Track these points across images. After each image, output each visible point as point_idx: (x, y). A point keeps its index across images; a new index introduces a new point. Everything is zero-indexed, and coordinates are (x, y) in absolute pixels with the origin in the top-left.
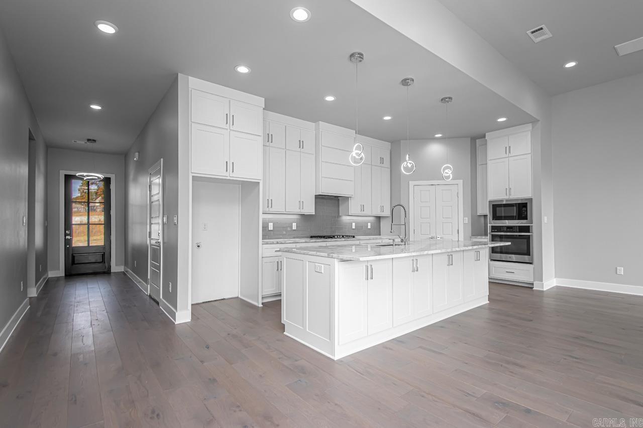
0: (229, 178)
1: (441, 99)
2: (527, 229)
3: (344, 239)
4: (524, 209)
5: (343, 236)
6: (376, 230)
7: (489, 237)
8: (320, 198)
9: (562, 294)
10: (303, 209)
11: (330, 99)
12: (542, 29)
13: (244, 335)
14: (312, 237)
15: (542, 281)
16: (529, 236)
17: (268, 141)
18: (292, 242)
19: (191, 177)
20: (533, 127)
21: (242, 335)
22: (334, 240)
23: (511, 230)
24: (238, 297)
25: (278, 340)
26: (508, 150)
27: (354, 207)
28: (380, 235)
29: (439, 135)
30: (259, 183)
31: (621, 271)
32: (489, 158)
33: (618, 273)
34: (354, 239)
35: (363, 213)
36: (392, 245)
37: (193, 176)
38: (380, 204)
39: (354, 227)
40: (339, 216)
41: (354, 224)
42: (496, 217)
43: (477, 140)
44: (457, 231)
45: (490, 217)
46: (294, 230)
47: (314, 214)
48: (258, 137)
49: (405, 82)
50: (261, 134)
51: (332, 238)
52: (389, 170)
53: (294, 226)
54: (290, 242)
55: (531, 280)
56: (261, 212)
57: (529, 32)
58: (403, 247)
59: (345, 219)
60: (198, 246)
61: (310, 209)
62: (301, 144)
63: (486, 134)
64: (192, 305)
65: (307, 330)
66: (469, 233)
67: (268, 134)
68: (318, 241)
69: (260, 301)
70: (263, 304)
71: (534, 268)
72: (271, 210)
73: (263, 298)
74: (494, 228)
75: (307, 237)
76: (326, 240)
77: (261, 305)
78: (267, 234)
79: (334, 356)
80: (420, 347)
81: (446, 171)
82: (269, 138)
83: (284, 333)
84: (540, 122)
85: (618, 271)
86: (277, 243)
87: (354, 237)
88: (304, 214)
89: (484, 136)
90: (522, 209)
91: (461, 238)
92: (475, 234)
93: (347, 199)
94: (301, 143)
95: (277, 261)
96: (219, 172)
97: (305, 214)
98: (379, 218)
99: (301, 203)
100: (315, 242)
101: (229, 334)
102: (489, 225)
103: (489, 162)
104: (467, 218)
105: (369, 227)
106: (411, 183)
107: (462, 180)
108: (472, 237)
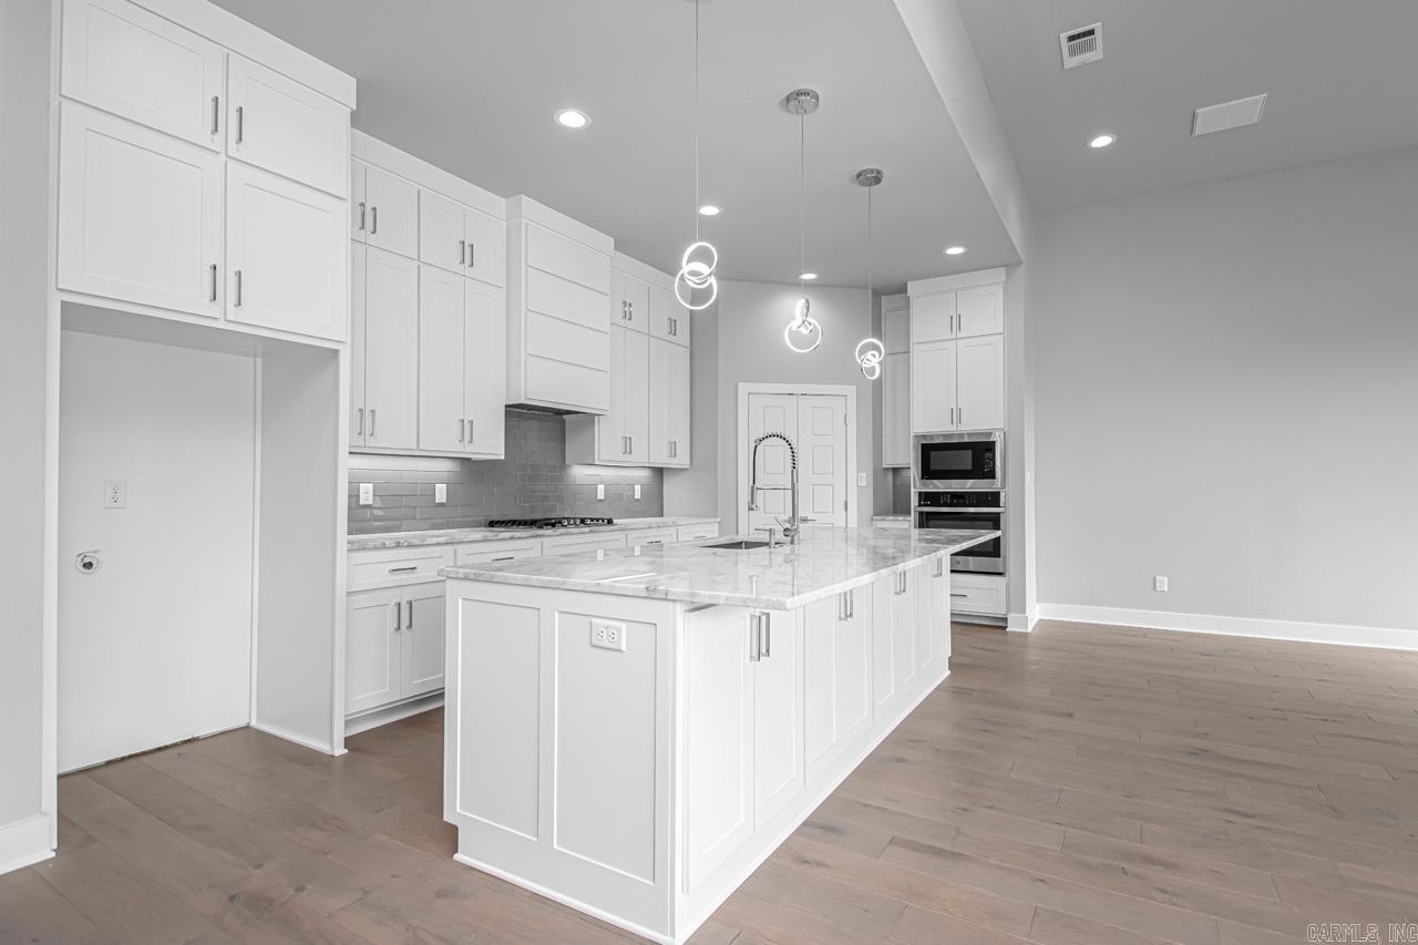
0: (221, 325)
1: (857, 172)
2: (993, 499)
3: (587, 529)
4: (988, 454)
5: (583, 521)
6: (654, 504)
7: (913, 517)
8: (518, 414)
9: (1061, 638)
10: (471, 441)
11: (572, 119)
12: (1091, 32)
13: (300, 889)
14: (492, 524)
15: (1024, 612)
16: (999, 514)
17: (363, 228)
18: (443, 539)
19: (58, 306)
20: (1008, 278)
21: (291, 892)
22: (562, 530)
23: (961, 501)
24: (247, 727)
25: (441, 894)
26: (956, 322)
27: (606, 442)
28: (662, 515)
29: (809, 276)
30: (336, 352)
31: (1163, 583)
32: (914, 338)
33: (1159, 589)
34: (611, 527)
35: (628, 457)
36: (767, 544)
37: (63, 303)
38: (665, 439)
39: (601, 496)
40: (563, 466)
41: (601, 488)
42: (928, 473)
43: (883, 298)
44: (843, 504)
45: (914, 473)
46: (442, 505)
47: (503, 457)
48: (337, 202)
49: (797, 99)
50: (345, 192)
51: (553, 525)
52: (688, 350)
53: (441, 493)
54: (435, 540)
55: (1000, 611)
56: (343, 449)
57: (1064, 36)
58: (787, 549)
59: (579, 473)
60: (88, 565)
61: (491, 444)
62: (467, 253)
63: (909, 283)
64: (60, 777)
65: (555, 846)
66: (869, 509)
67: (362, 205)
68: (517, 534)
69: (340, 734)
70: (348, 742)
71: (1007, 586)
72: (371, 442)
73: (348, 723)
74: (926, 498)
75: (478, 525)
76: (540, 532)
77: (340, 751)
78: (361, 520)
79: (673, 936)
80: (893, 841)
81: (869, 355)
82: (366, 218)
83: (457, 857)
84: (1022, 269)
85: (1157, 584)
86: (398, 545)
87: (610, 522)
88: (470, 459)
89: (903, 289)
90: (979, 456)
91: (853, 523)
92: (880, 511)
93: (587, 420)
94: (467, 250)
95: (397, 600)
96: (185, 300)
97: (474, 457)
98: (659, 472)
99: (467, 429)
100: (512, 538)
101: (232, 898)
102: (912, 490)
103: (915, 350)
104: (864, 475)
105: (638, 495)
106: (743, 388)
107: (854, 388)
108: (874, 518)
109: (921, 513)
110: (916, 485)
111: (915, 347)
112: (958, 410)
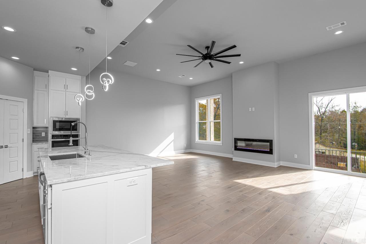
2: (77, 136)
7: (50, 143)
12: (126, 43)
26: (66, 87)
32: (51, 88)
42: (55, 129)
44: (22, 140)
45: (51, 129)
63: (49, 71)
74: (54, 137)
104: (29, 129)
107: (27, 100)
108: (33, 144)
109: (52, 141)
110: (51, 133)
111: (51, 91)
112: (66, 112)
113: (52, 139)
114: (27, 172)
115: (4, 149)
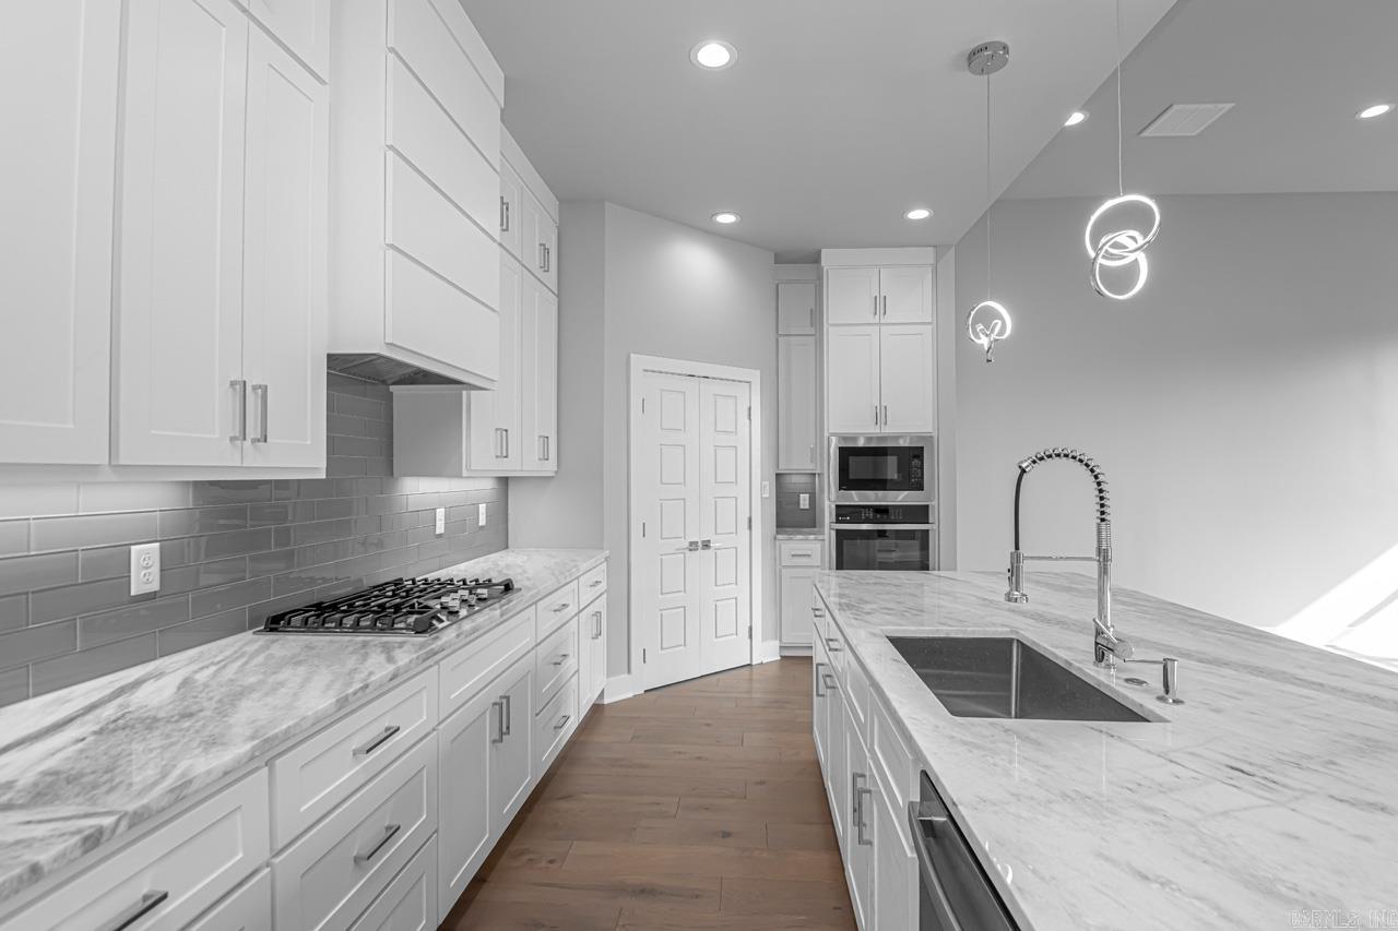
2: (921, 513)
4: (916, 462)
6: (499, 532)
7: (827, 535)
16: (928, 531)
20: (937, 259)
23: (885, 516)
26: (880, 305)
32: (829, 318)
35: (503, 463)
39: (440, 529)
40: (391, 479)
41: (440, 513)
42: (846, 482)
44: (747, 521)
45: (829, 481)
47: (324, 476)
52: (556, 300)
63: (824, 251)
74: (842, 512)
89: (815, 259)
90: (909, 463)
92: (786, 526)
102: (827, 502)
104: (767, 483)
105: (482, 522)
106: (638, 361)
107: (758, 372)
108: (780, 537)
109: (838, 532)
110: (831, 497)
111: (831, 329)
112: (883, 408)
113: (838, 522)
114: (763, 640)
115: (700, 552)
